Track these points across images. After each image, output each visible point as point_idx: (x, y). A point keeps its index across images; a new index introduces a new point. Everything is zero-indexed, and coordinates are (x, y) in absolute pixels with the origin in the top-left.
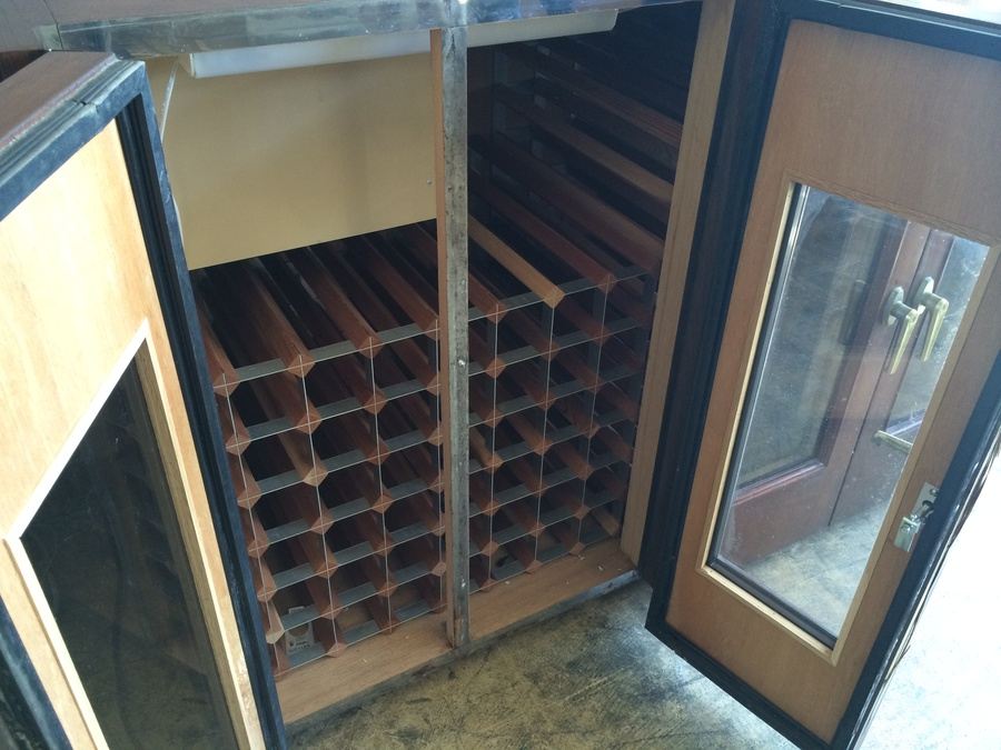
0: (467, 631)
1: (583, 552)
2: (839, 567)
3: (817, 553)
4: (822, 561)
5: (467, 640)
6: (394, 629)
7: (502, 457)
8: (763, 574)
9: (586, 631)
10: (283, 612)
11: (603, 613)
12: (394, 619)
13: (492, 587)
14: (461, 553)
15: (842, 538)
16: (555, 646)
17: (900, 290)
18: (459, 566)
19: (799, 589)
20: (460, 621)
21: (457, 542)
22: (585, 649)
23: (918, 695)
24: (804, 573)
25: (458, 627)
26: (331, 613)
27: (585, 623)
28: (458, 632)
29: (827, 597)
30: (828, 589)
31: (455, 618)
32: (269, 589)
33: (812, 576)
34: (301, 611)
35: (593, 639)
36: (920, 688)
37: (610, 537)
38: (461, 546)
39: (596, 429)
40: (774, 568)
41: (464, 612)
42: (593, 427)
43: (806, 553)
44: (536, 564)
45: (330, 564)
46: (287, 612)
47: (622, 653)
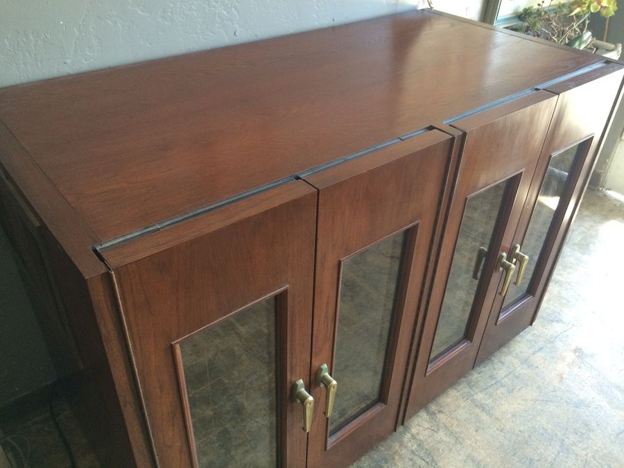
2: (481, 391)
3: (468, 384)
4: (471, 389)
8: (442, 401)
15: (479, 373)
17: (505, 254)
19: (462, 408)
23: (530, 463)
24: (463, 397)
29: (477, 410)
30: (476, 406)
33: (468, 399)
36: (531, 459)
40: (447, 397)
43: (462, 385)
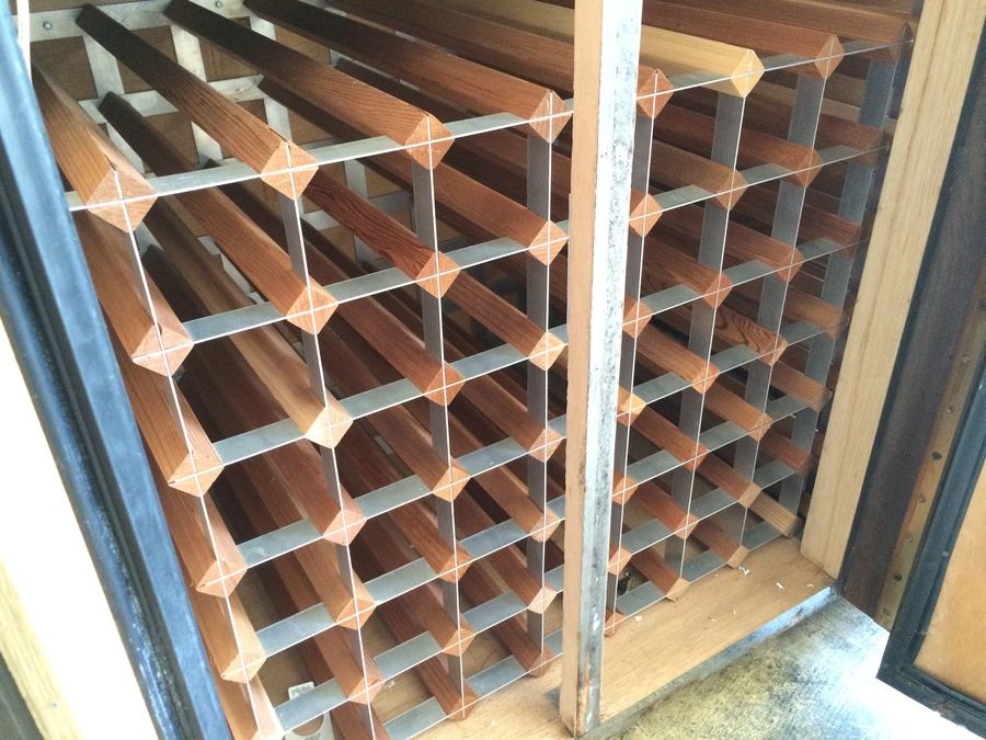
0: (597, 704)
1: (745, 562)
5: (596, 721)
6: (469, 711)
7: (644, 397)
9: (770, 689)
10: (279, 697)
11: (787, 658)
12: (470, 693)
13: (618, 627)
14: (595, 566)
16: (727, 717)
18: (591, 590)
20: (588, 690)
21: (589, 545)
22: (776, 719)
25: (584, 700)
26: (365, 693)
27: (763, 675)
28: (583, 709)
31: (579, 685)
32: (249, 658)
34: (310, 694)
35: (784, 701)
37: (783, 536)
38: (596, 554)
39: (782, 349)
41: (595, 674)
42: (779, 344)
44: (681, 585)
45: (363, 601)
46: (286, 697)
47: (839, 722)
